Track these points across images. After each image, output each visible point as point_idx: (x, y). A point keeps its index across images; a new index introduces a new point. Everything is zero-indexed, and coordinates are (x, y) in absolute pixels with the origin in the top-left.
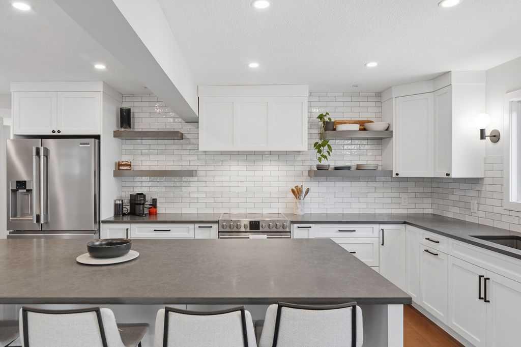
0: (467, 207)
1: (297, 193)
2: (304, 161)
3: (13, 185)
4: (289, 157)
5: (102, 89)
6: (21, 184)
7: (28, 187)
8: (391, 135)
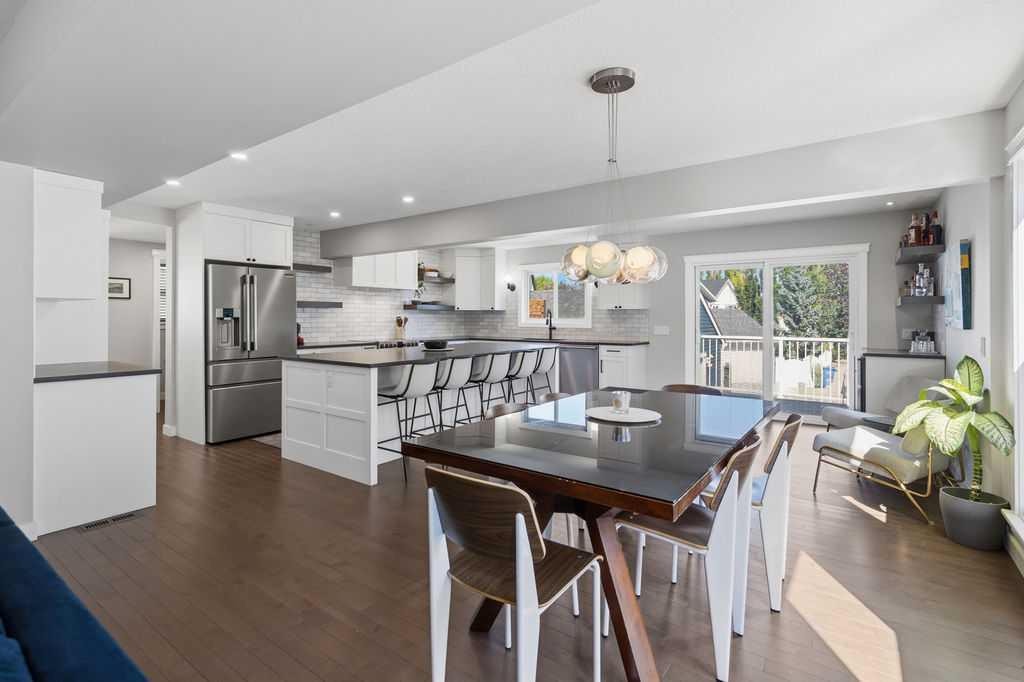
0: (495, 329)
1: (400, 322)
2: (401, 297)
3: (220, 313)
4: (393, 293)
5: (292, 224)
6: (228, 312)
7: (235, 315)
8: (452, 281)
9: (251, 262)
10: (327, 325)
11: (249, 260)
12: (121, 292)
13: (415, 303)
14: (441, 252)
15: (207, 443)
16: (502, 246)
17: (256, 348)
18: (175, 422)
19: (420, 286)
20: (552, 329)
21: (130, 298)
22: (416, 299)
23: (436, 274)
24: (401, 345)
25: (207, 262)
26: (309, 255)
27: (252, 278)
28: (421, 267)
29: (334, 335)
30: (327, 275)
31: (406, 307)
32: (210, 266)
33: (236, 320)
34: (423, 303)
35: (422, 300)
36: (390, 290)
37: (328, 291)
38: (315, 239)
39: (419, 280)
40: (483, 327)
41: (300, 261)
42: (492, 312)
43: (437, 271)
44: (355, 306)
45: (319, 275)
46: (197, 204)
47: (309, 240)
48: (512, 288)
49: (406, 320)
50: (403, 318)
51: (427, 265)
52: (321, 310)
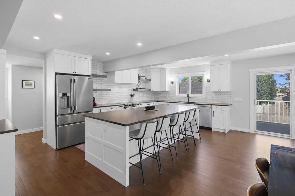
2: (132, 87)
3: (61, 95)
4: (129, 85)
5: (91, 59)
6: (65, 94)
7: (68, 96)
8: (150, 80)
9: (74, 73)
10: (105, 97)
11: (73, 73)
12: (31, 86)
13: (137, 89)
14: (146, 70)
15: (56, 148)
16: (168, 67)
17: (76, 109)
18: (46, 138)
19: (139, 82)
20: (189, 98)
21: (34, 88)
22: (138, 87)
23: (144, 78)
24: (133, 105)
25: (56, 74)
26: (98, 71)
27: (74, 80)
28: (139, 75)
29: (108, 101)
30: (105, 79)
31: (134, 90)
32: (57, 75)
33: (68, 97)
34: (140, 89)
35: (140, 87)
36: (128, 84)
37: (105, 84)
38: (101, 65)
39: (139, 80)
40: (161, 97)
41: (95, 73)
42: (165, 91)
43: (144, 77)
44: (115, 90)
45: (102, 79)
46: (52, 49)
47: (99, 65)
48: (172, 83)
49: (134, 95)
50: (133, 94)
51: (141, 75)
52: (103, 92)
